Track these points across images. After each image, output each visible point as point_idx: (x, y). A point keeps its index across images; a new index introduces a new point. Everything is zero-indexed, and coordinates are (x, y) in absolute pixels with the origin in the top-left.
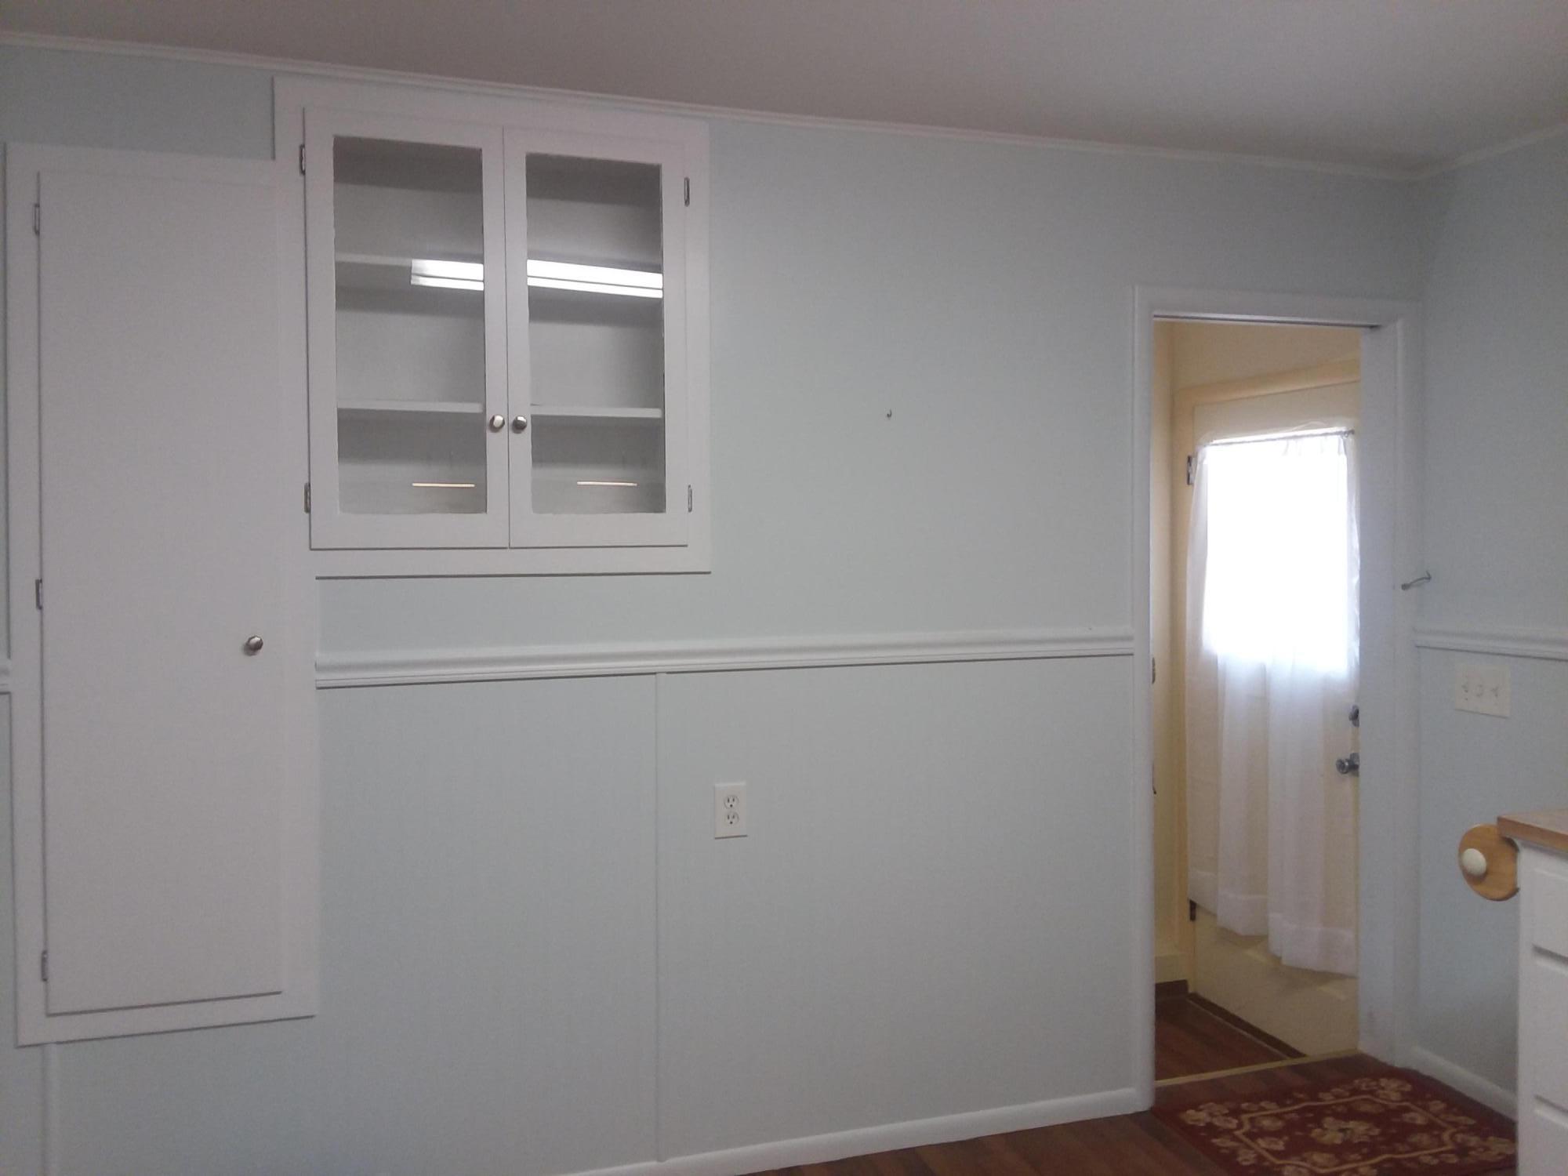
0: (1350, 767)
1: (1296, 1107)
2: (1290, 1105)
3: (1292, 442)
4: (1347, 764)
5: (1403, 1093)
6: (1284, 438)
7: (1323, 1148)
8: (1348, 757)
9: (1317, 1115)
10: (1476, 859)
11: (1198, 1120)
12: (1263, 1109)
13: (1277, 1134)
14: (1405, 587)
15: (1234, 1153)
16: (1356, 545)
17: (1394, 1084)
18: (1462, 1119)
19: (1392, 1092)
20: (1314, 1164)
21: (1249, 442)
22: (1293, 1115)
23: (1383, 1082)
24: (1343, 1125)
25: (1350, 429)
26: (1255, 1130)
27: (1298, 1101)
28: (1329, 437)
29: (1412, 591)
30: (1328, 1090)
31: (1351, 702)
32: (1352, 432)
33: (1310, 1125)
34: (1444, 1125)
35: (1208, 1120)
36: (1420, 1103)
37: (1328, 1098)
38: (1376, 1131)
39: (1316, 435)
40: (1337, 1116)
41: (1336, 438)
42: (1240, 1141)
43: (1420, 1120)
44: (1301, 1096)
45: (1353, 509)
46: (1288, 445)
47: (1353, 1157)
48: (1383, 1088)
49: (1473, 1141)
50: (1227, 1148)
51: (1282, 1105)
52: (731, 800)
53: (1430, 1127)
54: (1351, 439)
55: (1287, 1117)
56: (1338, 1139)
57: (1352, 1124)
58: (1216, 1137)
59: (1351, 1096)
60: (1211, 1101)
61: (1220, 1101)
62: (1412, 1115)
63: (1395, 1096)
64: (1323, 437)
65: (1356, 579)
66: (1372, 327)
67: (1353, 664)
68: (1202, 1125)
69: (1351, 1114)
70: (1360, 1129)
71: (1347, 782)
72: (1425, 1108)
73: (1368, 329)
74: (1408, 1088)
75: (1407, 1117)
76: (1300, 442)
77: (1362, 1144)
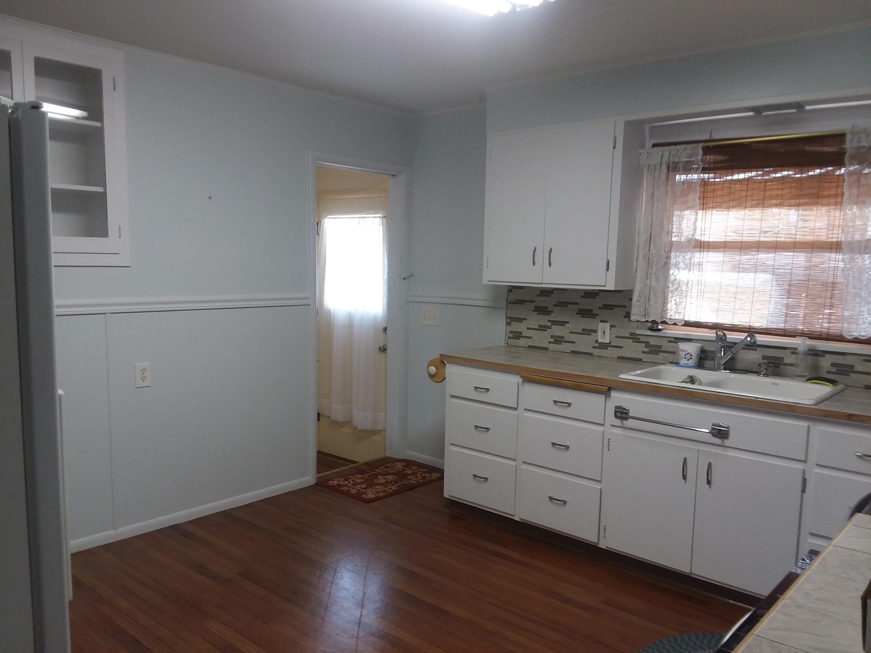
0: (383, 349)
1: (367, 475)
2: (365, 475)
3: (362, 219)
4: (382, 348)
5: (403, 466)
6: (358, 218)
7: (379, 484)
8: (382, 345)
9: (376, 476)
10: (433, 369)
11: (334, 484)
12: (357, 477)
13: (363, 483)
14: (404, 279)
15: (349, 490)
16: (386, 263)
17: (400, 464)
18: (423, 470)
19: (399, 466)
20: (377, 489)
21: (344, 218)
22: (367, 477)
23: (396, 463)
24: (385, 477)
25: (384, 216)
26: (355, 483)
27: (368, 473)
28: (376, 218)
29: (407, 280)
30: (378, 468)
31: (384, 325)
32: (385, 217)
33: (374, 479)
34: (418, 472)
35: (338, 483)
36: (409, 468)
37: (378, 471)
38: (396, 477)
39: (371, 217)
40: (382, 475)
41: (379, 219)
42: (350, 487)
43: (410, 472)
44: (369, 471)
45: (385, 248)
46: (360, 220)
47: (389, 485)
48: (396, 465)
49: (427, 475)
50: (346, 490)
51: (362, 474)
52: (143, 370)
53: (413, 474)
54: (384, 220)
55: (365, 478)
56: (384, 481)
57: (388, 476)
58: (342, 487)
59: (386, 469)
60: (337, 477)
61: (341, 477)
62: (407, 471)
63: (401, 467)
64: (374, 218)
65: (386, 276)
66: (393, 175)
67: (385, 310)
68: (336, 484)
69: (387, 474)
70: (390, 478)
71: (383, 355)
72: (411, 469)
73: (392, 176)
74: (404, 464)
75: (405, 472)
76: (365, 219)
77: (392, 481)
